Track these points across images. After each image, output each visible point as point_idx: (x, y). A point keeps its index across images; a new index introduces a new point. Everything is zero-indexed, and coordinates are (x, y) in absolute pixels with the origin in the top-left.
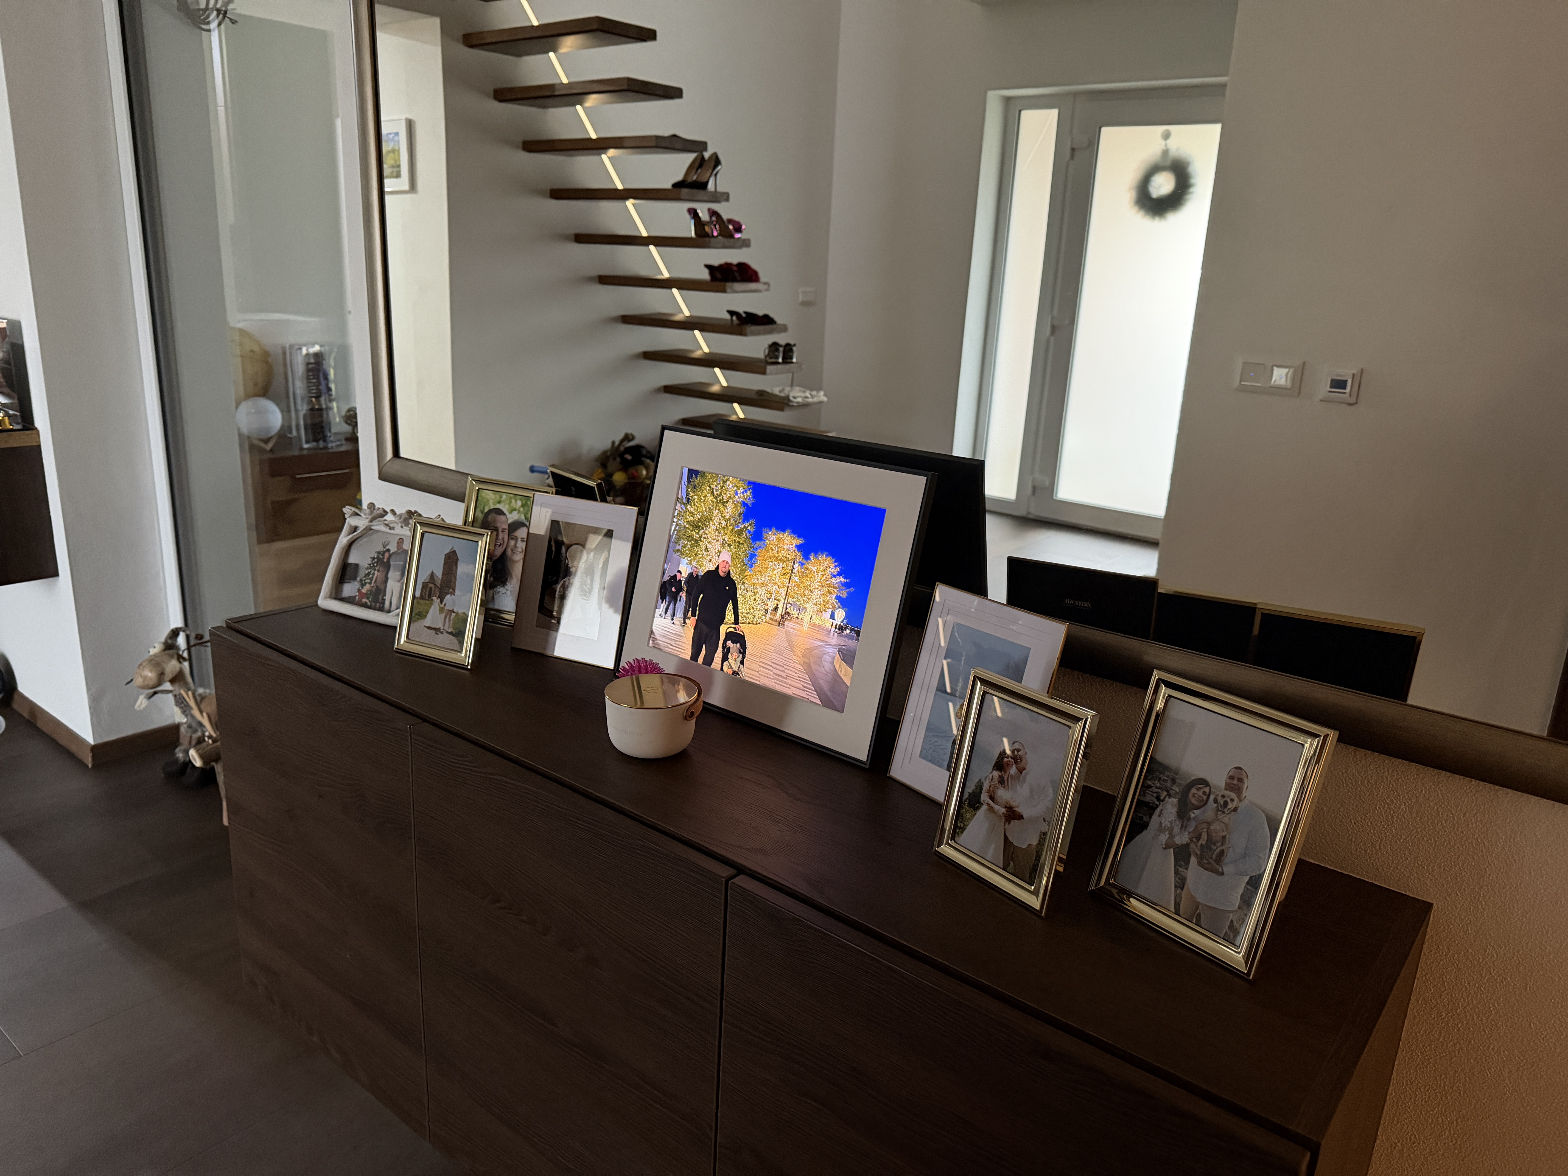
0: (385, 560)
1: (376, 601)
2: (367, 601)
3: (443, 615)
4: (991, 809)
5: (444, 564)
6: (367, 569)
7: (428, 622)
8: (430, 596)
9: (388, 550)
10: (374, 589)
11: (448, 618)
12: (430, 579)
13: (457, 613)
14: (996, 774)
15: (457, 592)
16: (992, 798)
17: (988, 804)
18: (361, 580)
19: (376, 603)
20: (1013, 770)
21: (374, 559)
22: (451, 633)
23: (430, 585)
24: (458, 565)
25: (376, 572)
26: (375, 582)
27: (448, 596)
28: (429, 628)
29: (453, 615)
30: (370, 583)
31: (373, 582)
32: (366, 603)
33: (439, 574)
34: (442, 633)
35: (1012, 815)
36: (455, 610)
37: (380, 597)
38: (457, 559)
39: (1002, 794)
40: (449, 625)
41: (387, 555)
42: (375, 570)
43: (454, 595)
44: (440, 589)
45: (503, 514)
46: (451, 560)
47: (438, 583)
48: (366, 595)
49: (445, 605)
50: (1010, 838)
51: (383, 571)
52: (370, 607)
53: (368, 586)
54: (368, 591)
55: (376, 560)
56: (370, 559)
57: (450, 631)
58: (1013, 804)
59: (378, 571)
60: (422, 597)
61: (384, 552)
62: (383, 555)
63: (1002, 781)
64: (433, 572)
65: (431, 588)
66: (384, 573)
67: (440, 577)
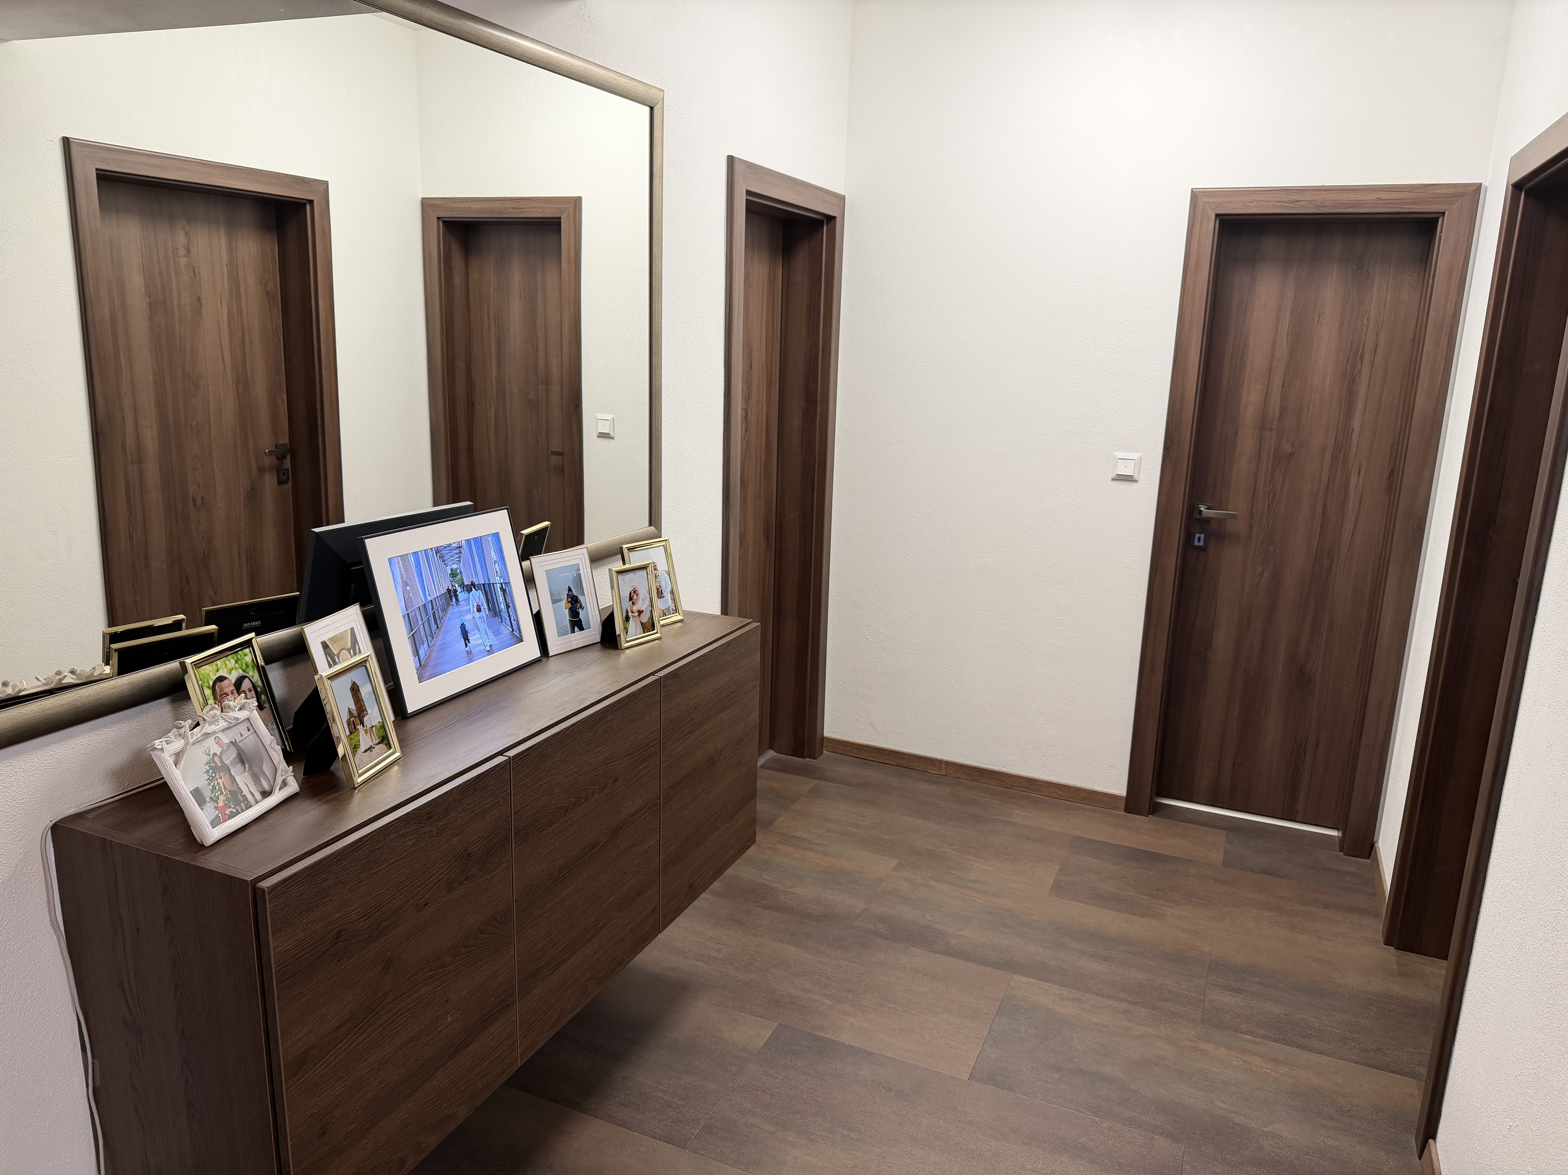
0: (219, 765)
1: (237, 803)
2: (231, 809)
3: (369, 734)
4: (633, 616)
5: (353, 697)
6: (209, 784)
7: (363, 748)
8: (355, 728)
9: (215, 754)
10: (229, 796)
11: (372, 735)
12: (350, 716)
13: (376, 726)
14: (631, 602)
15: (369, 711)
16: (632, 612)
17: (632, 616)
18: (211, 799)
19: (239, 805)
20: (635, 597)
21: (208, 771)
22: (379, 743)
23: (352, 719)
24: (361, 690)
25: (219, 781)
26: (225, 788)
27: (365, 718)
28: (366, 751)
29: (374, 728)
30: (222, 793)
31: (223, 790)
32: (231, 812)
33: (353, 707)
34: (374, 748)
35: (640, 612)
36: (374, 725)
37: (239, 797)
38: (358, 687)
39: (635, 608)
40: (375, 738)
41: (216, 759)
42: (217, 780)
43: (368, 714)
44: (359, 717)
45: (225, 678)
46: (355, 690)
47: (355, 713)
48: (226, 806)
49: (366, 726)
50: (642, 622)
51: (225, 775)
52: (238, 813)
53: (221, 798)
54: (224, 801)
55: (211, 771)
56: (206, 775)
57: (377, 742)
58: (639, 609)
59: (220, 778)
60: (351, 733)
61: (213, 759)
62: (214, 762)
63: (633, 603)
64: (349, 708)
65: (353, 721)
66: (227, 775)
67: (355, 709)
